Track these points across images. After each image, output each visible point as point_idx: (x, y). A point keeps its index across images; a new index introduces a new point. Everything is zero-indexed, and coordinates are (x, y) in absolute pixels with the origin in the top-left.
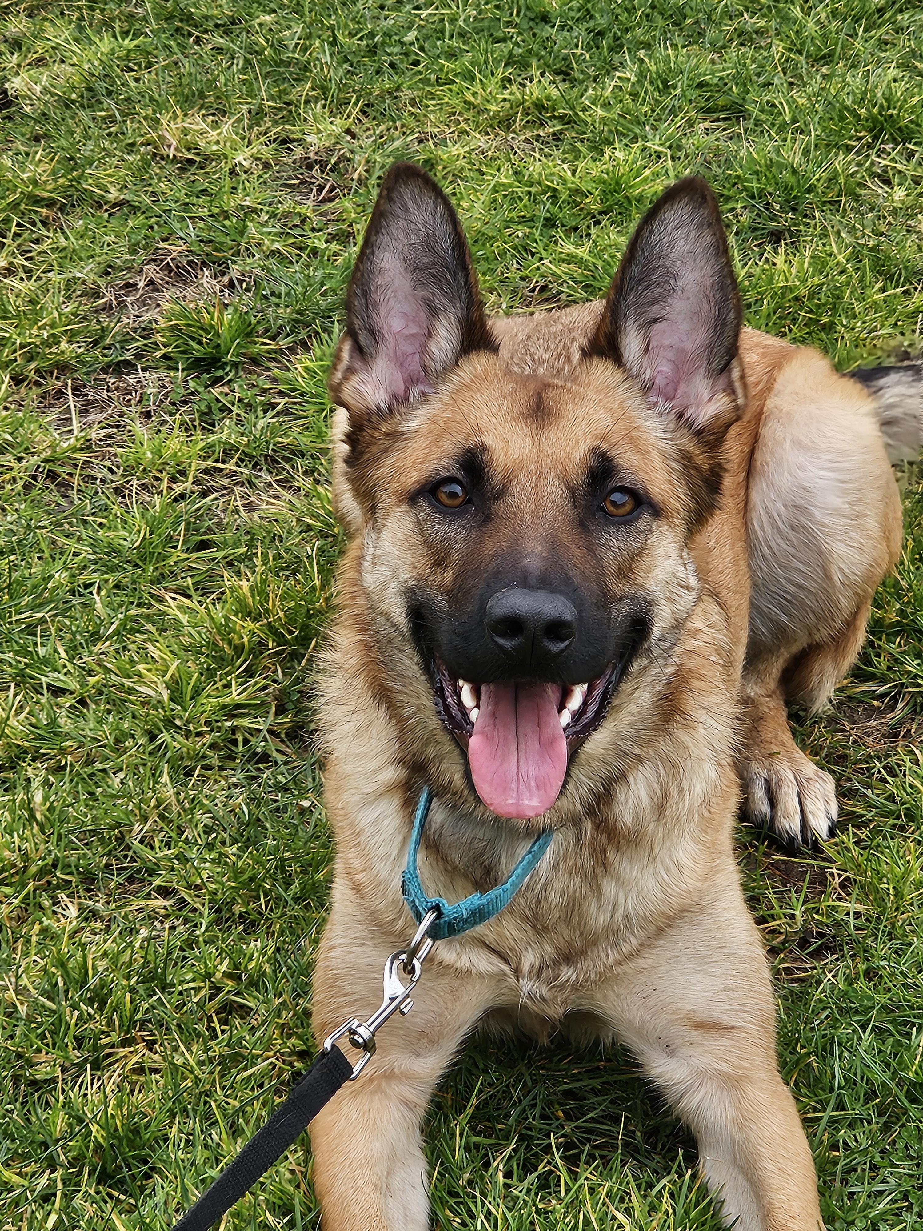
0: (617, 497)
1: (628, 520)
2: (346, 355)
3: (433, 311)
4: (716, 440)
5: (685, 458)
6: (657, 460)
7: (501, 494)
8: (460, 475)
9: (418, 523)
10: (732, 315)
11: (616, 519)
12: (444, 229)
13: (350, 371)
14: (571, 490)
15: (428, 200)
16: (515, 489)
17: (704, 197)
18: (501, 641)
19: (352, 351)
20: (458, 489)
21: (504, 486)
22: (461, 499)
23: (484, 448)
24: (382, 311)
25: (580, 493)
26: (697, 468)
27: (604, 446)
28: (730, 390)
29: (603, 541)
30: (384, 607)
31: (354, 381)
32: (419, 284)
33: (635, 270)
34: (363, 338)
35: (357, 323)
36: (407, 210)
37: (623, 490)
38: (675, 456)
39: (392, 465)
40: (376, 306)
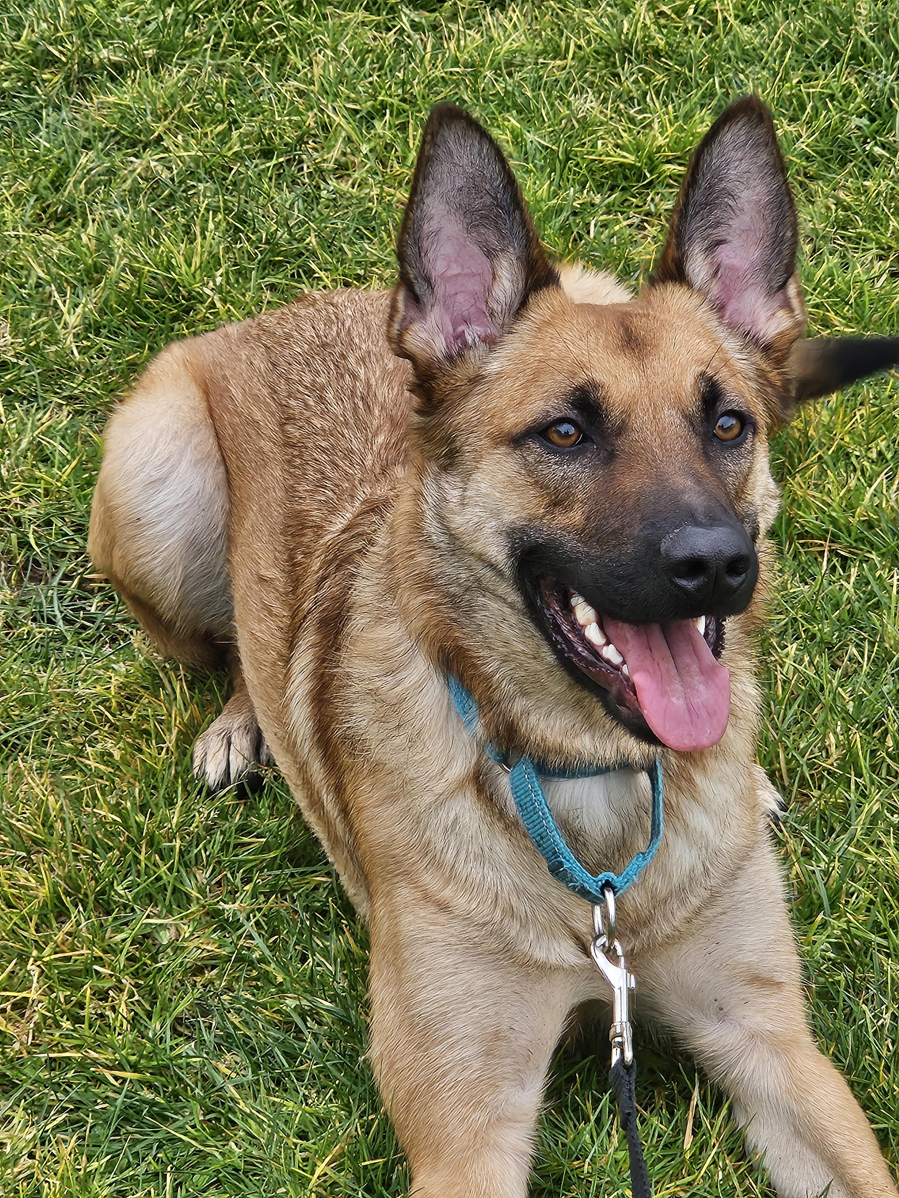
0: (725, 420)
1: (739, 442)
2: (401, 305)
3: (490, 254)
4: (783, 356)
5: (762, 374)
7: (622, 429)
8: (572, 414)
9: (526, 465)
11: (729, 443)
12: (493, 169)
13: (409, 320)
14: (687, 417)
15: (474, 142)
16: (636, 423)
17: (759, 115)
18: (683, 583)
19: (406, 300)
20: (572, 430)
21: (623, 421)
22: (573, 439)
23: (595, 386)
25: (697, 422)
26: (771, 384)
27: (710, 372)
28: (787, 305)
30: (478, 547)
31: (416, 329)
32: (471, 227)
33: (698, 196)
34: (420, 288)
35: (412, 273)
36: (451, 153)
37: (731, 413)
38: (751, 375)
39: (477, 409)
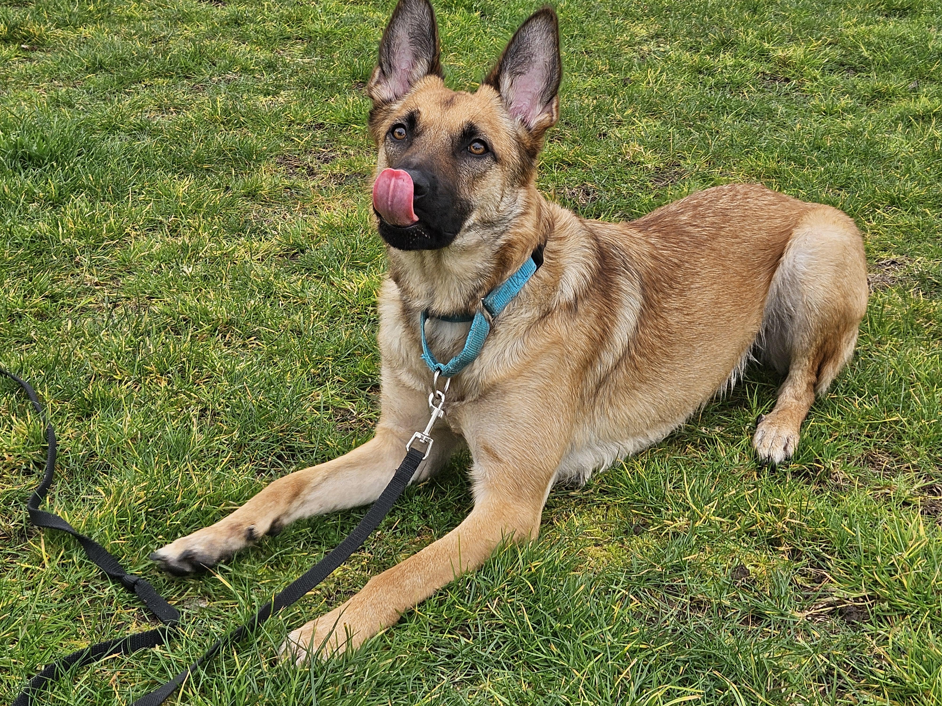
0: (477, 145)
1: (480, 156)
2: (377, 74)
3: (417, 58)
5: (518, 138)
6: (504, 135)
7: (420, 134)
8: (405, 124)
9: (386, 148)
10: (556, 76)
11: (474, 155)
13: (378, 82)
14: (452, 137)
15: (423, 4)
16: (427, 133)
17: (552, 17)
19: (380, 73)
20: (403, 130)
21: (422, 130)
22: (403, 136)
23: (419, 112)
24: (397, 57)
25: (456, 140)
26: (525, 145)
27: (474, 121)
28: (550, 111)
29: (462, 165)
31: (379, 87)
32: (413, 44)
34: (386, 68)
35: (383, 59)
36: (412, 8)
37: (481, 142)
40: (394, 53)
